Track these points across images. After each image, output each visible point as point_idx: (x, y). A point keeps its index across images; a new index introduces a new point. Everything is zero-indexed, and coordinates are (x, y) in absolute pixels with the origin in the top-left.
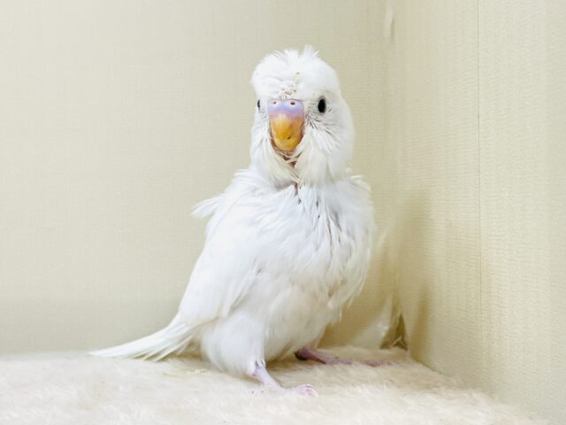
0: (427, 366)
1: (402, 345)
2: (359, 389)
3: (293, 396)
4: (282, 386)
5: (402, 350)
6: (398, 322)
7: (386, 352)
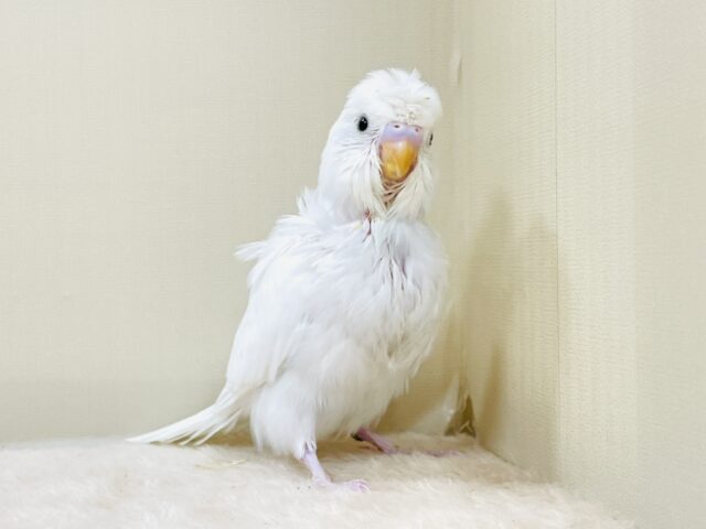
0: (498, 456)
1: (470, 431)
2: (420, 484)
3: (344, 492)
4: (332, 481)
5: (470, 438)
6: (465, 405)
7: (451, 439)
